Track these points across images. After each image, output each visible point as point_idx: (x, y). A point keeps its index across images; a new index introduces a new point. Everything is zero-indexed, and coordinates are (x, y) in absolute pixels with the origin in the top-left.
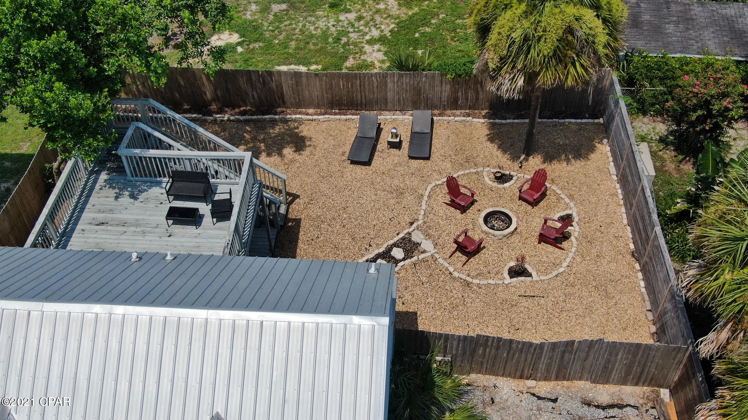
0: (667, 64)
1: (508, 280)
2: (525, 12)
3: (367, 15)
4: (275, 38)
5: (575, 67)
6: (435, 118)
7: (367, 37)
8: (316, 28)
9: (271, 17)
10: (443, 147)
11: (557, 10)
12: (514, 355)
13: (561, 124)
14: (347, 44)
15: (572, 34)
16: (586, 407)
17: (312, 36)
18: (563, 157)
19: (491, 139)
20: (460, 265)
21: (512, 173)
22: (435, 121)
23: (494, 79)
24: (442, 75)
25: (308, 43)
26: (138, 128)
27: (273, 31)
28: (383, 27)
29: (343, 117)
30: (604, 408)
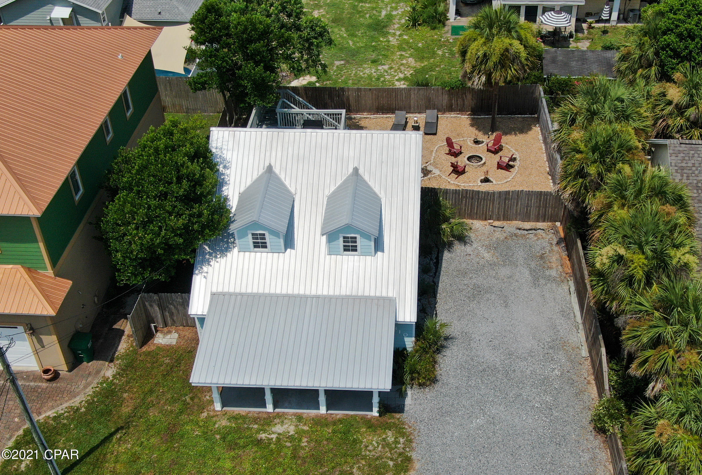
0: (570, 82)
1: (480, 184)
2: (485, 42)
3: (396, 67)
4: (339, 79)
5: (511, 71)
6: (439, 116)
7: (396, 78)
8: (364, 74)
9: (335, 68)
10: (444, 129)
11: (500, 40)
12: (481, 202)
13: (512, 118)
14: (384, 81)
15: (508, 52)
16: (518, 230)
17: (362, 78)
18: (513, 133)
19: (472, 125)
20: (454, 179)
21: (484, 140)
22: (439, 118)
23: (470, 79)
24: (443, 89)
25: (359, 81)
26: (283, 101)
27: (337, 75)
28: (406, 72)
29: (385, 116)
30: (527, 230)
